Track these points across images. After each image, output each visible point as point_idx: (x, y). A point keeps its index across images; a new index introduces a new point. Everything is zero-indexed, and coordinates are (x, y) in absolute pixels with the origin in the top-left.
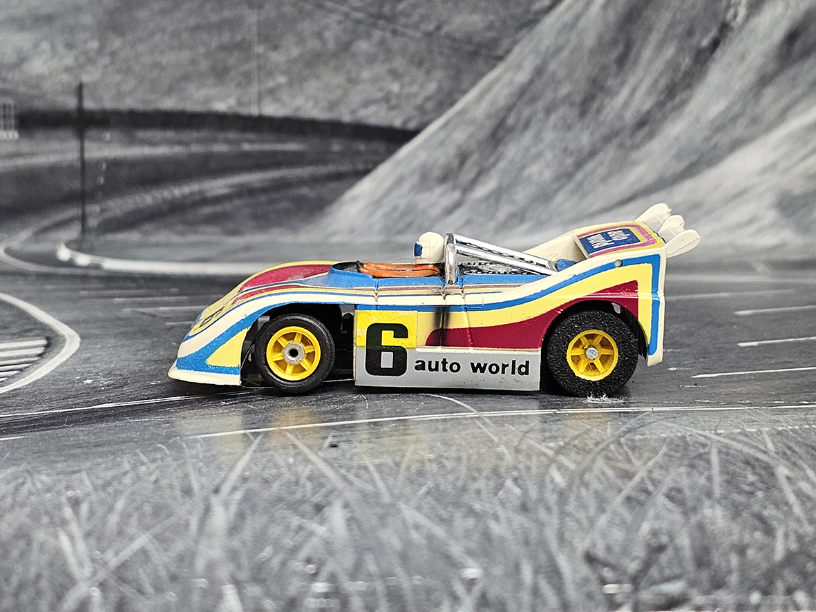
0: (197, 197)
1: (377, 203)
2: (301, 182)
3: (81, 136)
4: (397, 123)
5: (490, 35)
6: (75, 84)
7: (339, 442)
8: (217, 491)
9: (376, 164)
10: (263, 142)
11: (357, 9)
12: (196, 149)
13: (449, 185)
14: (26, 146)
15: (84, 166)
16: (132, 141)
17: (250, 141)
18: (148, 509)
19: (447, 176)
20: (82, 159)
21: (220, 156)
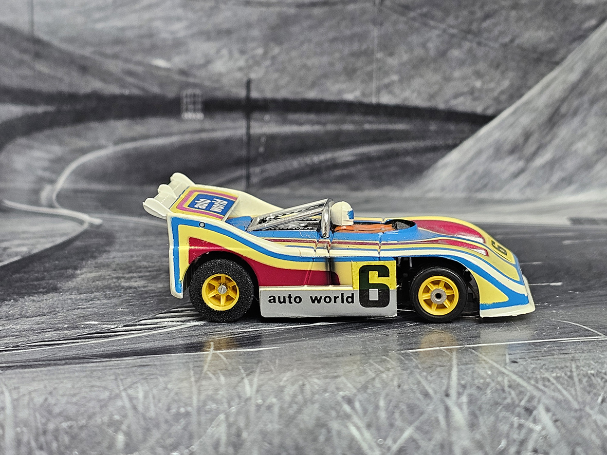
0: (330, 163)
1: (462, 169)
2: (406, 153)
3: (248, 118)
4: (479, 109)
5: (551, 46)
6: (245, 80)
7: (517, 359)
8: (447, 395)
9: (462, 140)
10: (380, 123)
11: (453, 27)
12: (331, 127)
13: (516, 156)
14: (208, 124)
15: (250, 139)
16: (285, 122)
17: (370, 122)
18: (403, 407)
19: (515, 150)
20: (248, 134)
21: (348, 133)
